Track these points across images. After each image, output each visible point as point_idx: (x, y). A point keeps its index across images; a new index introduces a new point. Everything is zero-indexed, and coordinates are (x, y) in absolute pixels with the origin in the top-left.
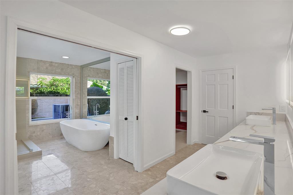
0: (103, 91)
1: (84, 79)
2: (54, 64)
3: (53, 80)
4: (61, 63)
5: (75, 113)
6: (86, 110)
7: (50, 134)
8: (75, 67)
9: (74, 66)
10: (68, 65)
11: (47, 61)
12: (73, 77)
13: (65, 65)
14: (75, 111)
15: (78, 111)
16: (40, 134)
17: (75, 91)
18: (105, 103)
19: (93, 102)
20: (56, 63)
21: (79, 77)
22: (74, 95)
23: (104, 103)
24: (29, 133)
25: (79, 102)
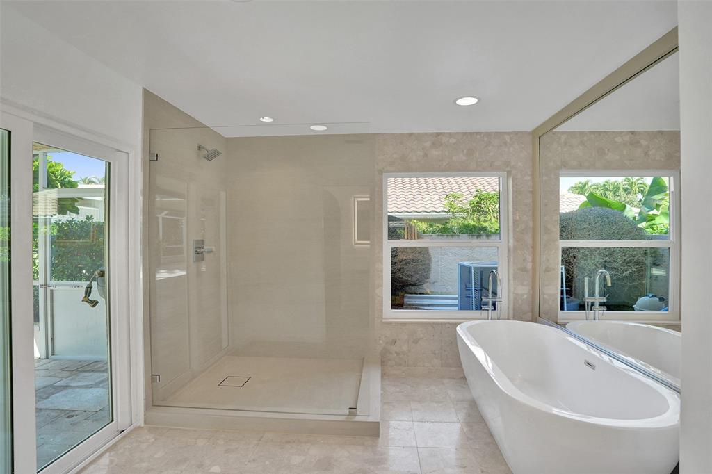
0: (626, 219)
1: (545, 178)
2: (444, 140)
3: (477, 199)
4: (465, 134)
5: (515, 299)
6: (554, 288)
7: (435, 354)
8: (511, 139)
9: (507, 138)
10: (488, 134)
11: (426, 134)
12: (509, 173)
13: (478, 136)
14: (515, 288)
15: (524, 290)
16: (409, 351)
17: (515, 221)
18: (637, 264)
19: (586, 260)
20: (451, 135)
21: (529, 172)
22: (511, 235)
23: (631, 261)
24: (381, 342)
25: (529, 258)
